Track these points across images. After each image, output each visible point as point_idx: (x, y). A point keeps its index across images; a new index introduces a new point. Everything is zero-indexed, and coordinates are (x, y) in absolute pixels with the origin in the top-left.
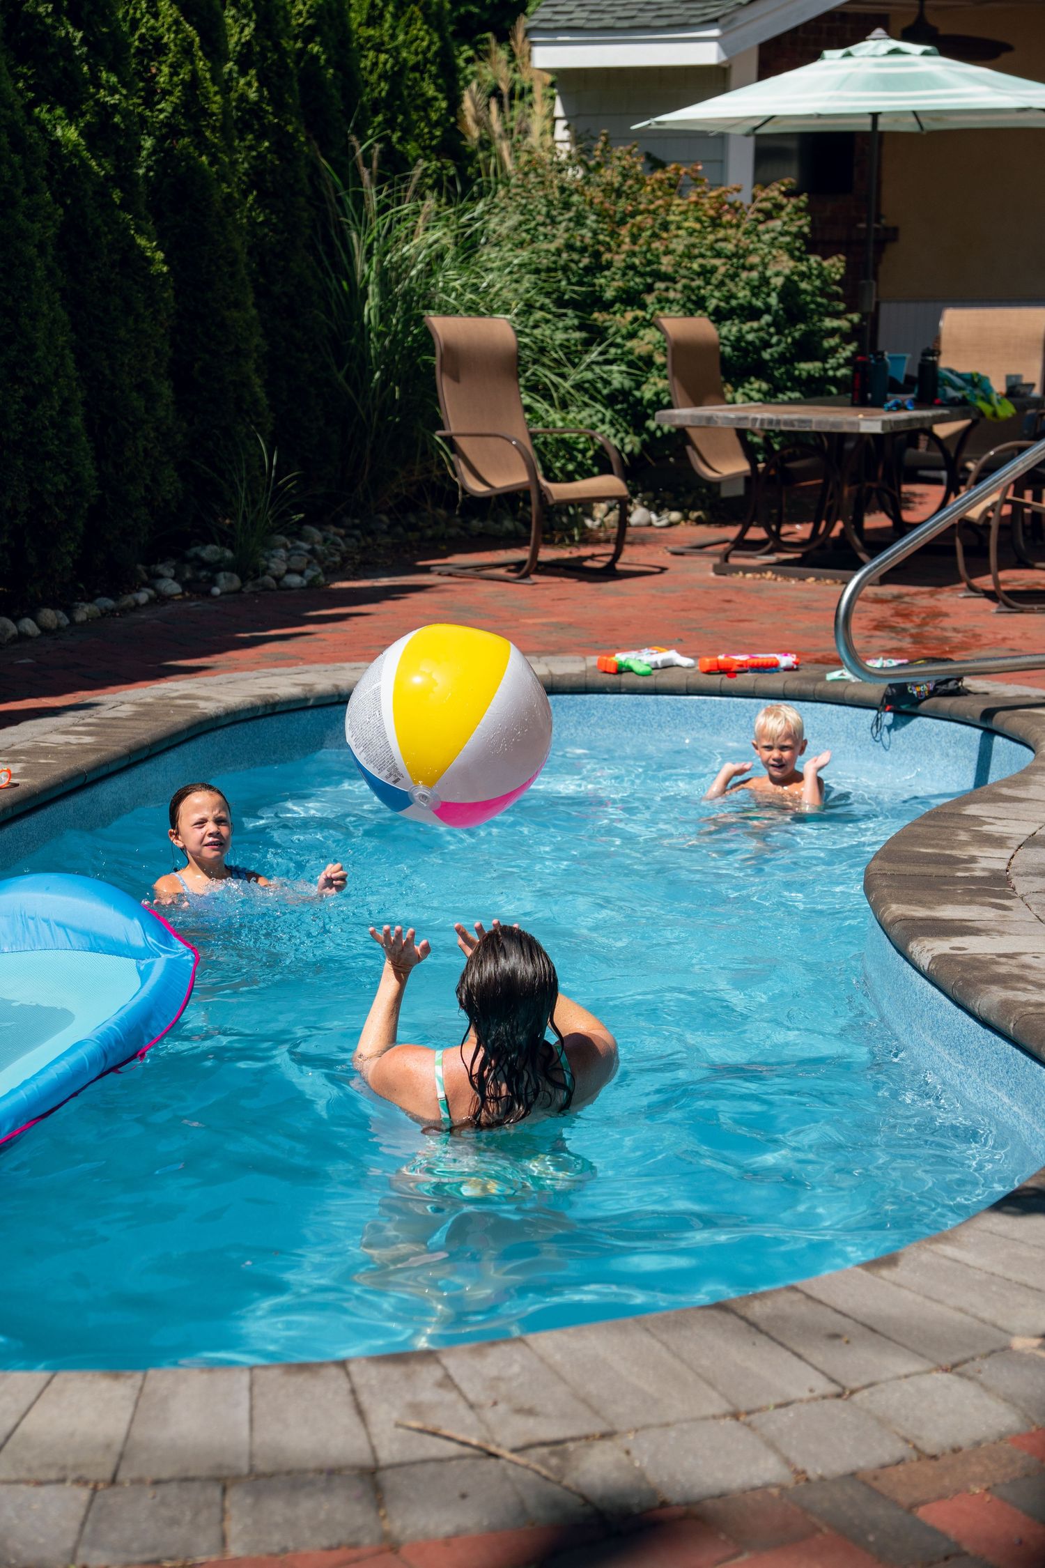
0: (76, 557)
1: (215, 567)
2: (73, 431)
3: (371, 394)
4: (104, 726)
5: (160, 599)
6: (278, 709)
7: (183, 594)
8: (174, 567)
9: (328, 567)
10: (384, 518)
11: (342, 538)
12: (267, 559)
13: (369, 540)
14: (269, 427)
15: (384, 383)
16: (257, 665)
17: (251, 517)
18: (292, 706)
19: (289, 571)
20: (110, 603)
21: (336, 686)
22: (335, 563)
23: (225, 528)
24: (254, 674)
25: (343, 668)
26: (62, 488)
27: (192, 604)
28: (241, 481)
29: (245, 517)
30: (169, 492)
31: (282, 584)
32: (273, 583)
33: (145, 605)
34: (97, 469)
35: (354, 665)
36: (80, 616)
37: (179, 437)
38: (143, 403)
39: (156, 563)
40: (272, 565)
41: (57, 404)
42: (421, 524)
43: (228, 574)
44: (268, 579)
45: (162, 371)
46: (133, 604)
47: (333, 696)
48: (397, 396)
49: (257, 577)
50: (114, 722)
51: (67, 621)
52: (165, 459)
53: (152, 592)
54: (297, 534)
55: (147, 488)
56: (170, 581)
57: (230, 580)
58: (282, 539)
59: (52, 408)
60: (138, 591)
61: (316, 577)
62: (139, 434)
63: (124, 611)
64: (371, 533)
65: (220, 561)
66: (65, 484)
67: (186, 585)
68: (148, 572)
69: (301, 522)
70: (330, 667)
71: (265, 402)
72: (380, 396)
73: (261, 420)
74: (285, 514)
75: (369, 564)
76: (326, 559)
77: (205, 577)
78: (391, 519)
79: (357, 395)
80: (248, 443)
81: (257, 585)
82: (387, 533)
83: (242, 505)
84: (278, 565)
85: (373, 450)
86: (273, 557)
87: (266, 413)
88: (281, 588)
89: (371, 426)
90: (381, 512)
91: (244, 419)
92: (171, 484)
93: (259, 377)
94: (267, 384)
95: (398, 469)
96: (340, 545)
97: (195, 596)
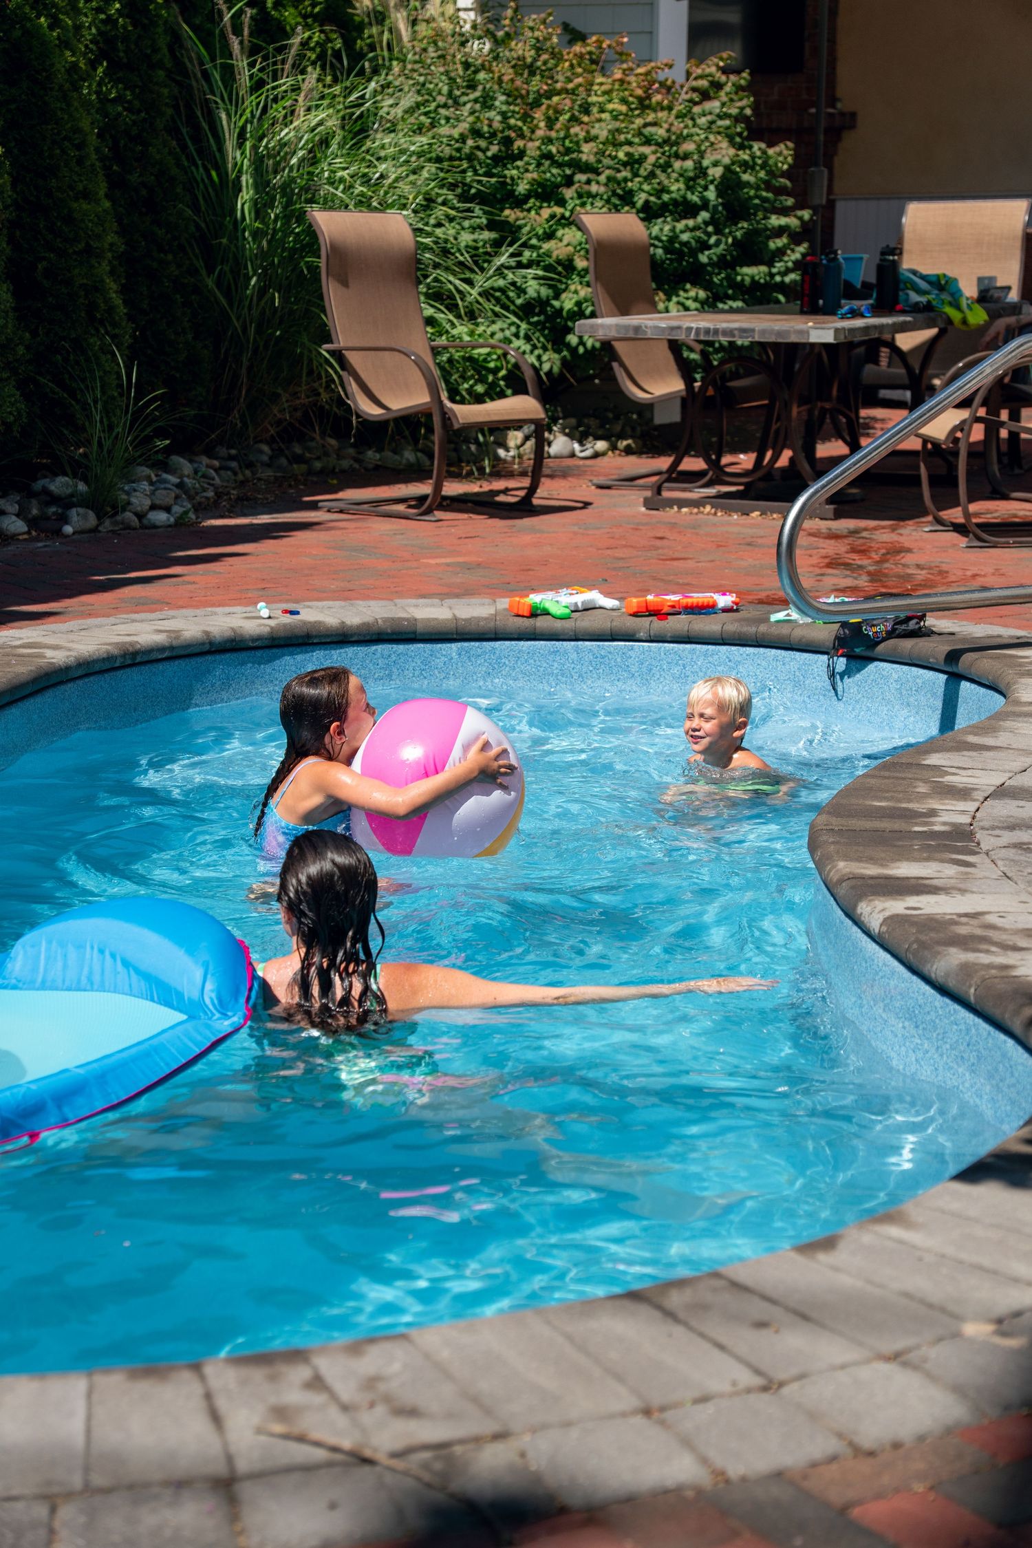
1: (66, 502)
3: (247, 303)
5: (2, 538)
6: (138, 660)
7: (29, 533)
8: (19, 503)
9: (200, 503)
10: (265, 448)
11: (215, 470)
12: (128, 493)
13: (248, 472)
14: (127, 340)
15: (262, 291)
16: (116, 610)
17: (107, 444)
18: (155, 656)
19: (153, 507)
21: (207, 633)
22: (207, 498)
23: (77, 457)
24: (112, 620)
25: (216, 614)
27: (40, 544)
28: (95, 402)
29: (100, 444)
30: (10, 413)
31: (145, 521)
32: (135, 521)
35: (228, 609)
37: (21, 350)
40: (133, 500)
42: (308, 455)
43: (81, 510)
44: (129, 516)
47: (203, 644)
48: (277, 303)
49: (116, 514)
54: (164, 466)
56: (14, 518)
57: (85, 517)
58: (146, 471)
61: (186, 513)
64: (250, 465)
65: (72, 495)
67: (32, 523)
69: (168, 451)
70: (198, 612)
71: (122, 310)
72: (258, 305)
73: (117, 331)
74: (148, 440)
75: (248, 499)
76: (197, 494)
77: (54, 513)
78: (272, 450)
79: (231, 305)
80: (103, 358)
81: (116, 523)
82: (269, 465)
83: (97, 431)
84: (140, 501)
85: (250, 369)
86: (135, 490)
87: (124, 324)
88: (143, 527)
89: (248, 341)
90: (261, 441)
91: (97, 330)
92: (12, 405)
93: (115, 281)
94: (124, 290)
95: (280, 391)
96: (213, 479)
97: (42, 535)
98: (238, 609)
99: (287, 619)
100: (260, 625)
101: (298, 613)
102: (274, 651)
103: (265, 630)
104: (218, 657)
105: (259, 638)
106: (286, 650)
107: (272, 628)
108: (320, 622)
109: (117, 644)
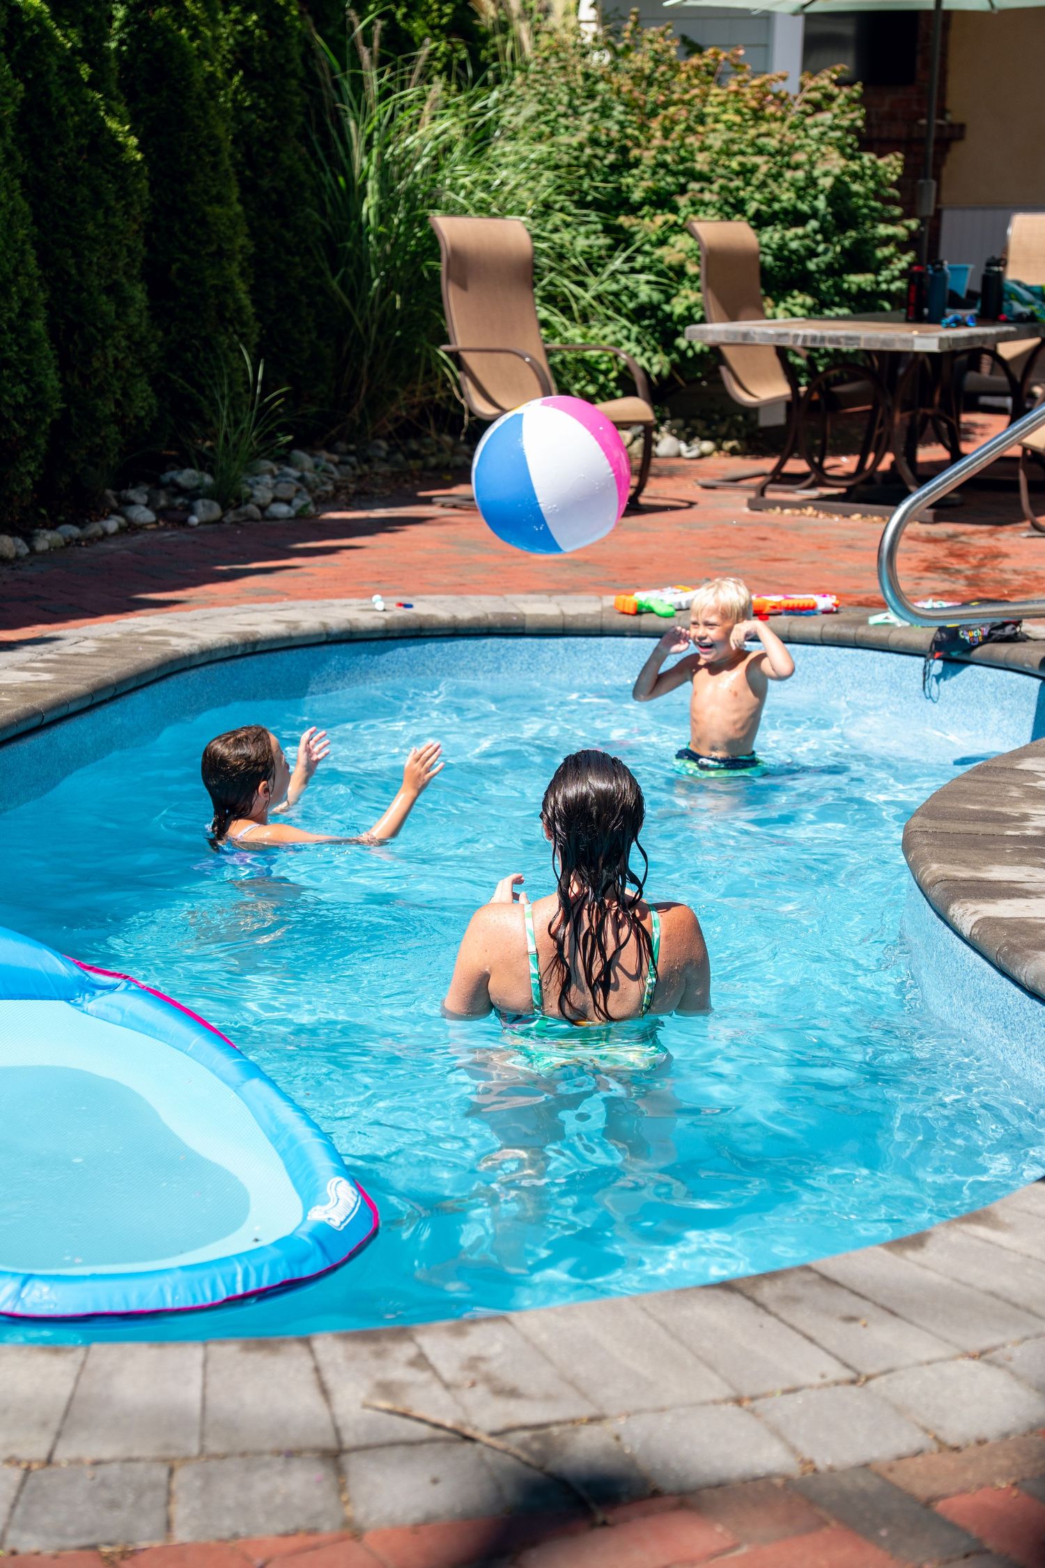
0: (37, 478)
1: (192, 494)
2: (35, 336)
3: (369, 304)
4: (65, 662)
5: (131, 528)
6: (258, 648)
7: (156, 522)
8: (148, 493)
9: (319, 497)
10: (383, 444)
11: (336, 465)
12: (251, 486)
13: (366, 467)
14: (255, 339)
15: (384, 293)
16: (237, 600)
17: (233, 438)
18: (275, 646)
19: (275, 500)
20: (74, 531)
21: (324, 624)
22: (327, 492)
23: (204, 450)
24: (233, 609)
25: (332, 605)
26: (21, 400)
27: (167, 534)
28: (223, 398)
29: (226, 439)
30: (142, 408)
31: (267, 514)
32: (257, 513)
33: (114, 534)
34: (61, 380)
35: (344, 601)
36: (42, 545)
37: (154, 348)
38: (113, 307)
39: (126, 488)
40: (257, 493)
41: (16, 306)
42: (423, 451)
43: (207, 502)
44: (252, 508)
45: (135, 272)
46: (101, 533)
47: (320, 635)
48: (398, 305)
49: (240, 506)
50: (76, 659)
51: (27, 550)
52: (138, 371)
53: (122, 520)
54: (285, 460)
55: (118, 404)
56: (143, 508)
57: (210, 508)
58: (267, 464)
59: (11, 310)
60: (106, 519)
61: (306, 506)
62: (109, 342)
63: (91, 540)
64: (368, 460)
65: (198, 487)
66: (25, 396)
67: (160, 513)
68: (118, 498)
69: (290, 446)
70: (317, 603)
71: (250, 310)
72: (380, 305)
73: (245, 330)
74: (271, 435)
75: (365, 493)
76: (317, 487)
77: (181, 504)
78: (390, 445)
79: (354, 306)
80: (231, 355)
81: (240, 515)
82: (386, 461)
83: (223, 425)
84: (263, 493)
85: (371, 367)
86: (258, 483)
87: (252, 322)
88: (265, 519)
89: (369, 340)
90: (379, 437)
91: (226, 329)
92: (145, 400)
93: (244, 282)
94: (253, 290)
95: (398, 389)
96: (332, 473)
97: (170, 525)
98: (354, 601)
99: (402, 612)
100: (375, 618)
101: (410, 606)
102: (388, 642)
103: (379, 623)
104: (334, 647)
105: (374, 631)
106: (399, 642)
107: (386, 620)
108: (432, 616)
109: (238, 633)
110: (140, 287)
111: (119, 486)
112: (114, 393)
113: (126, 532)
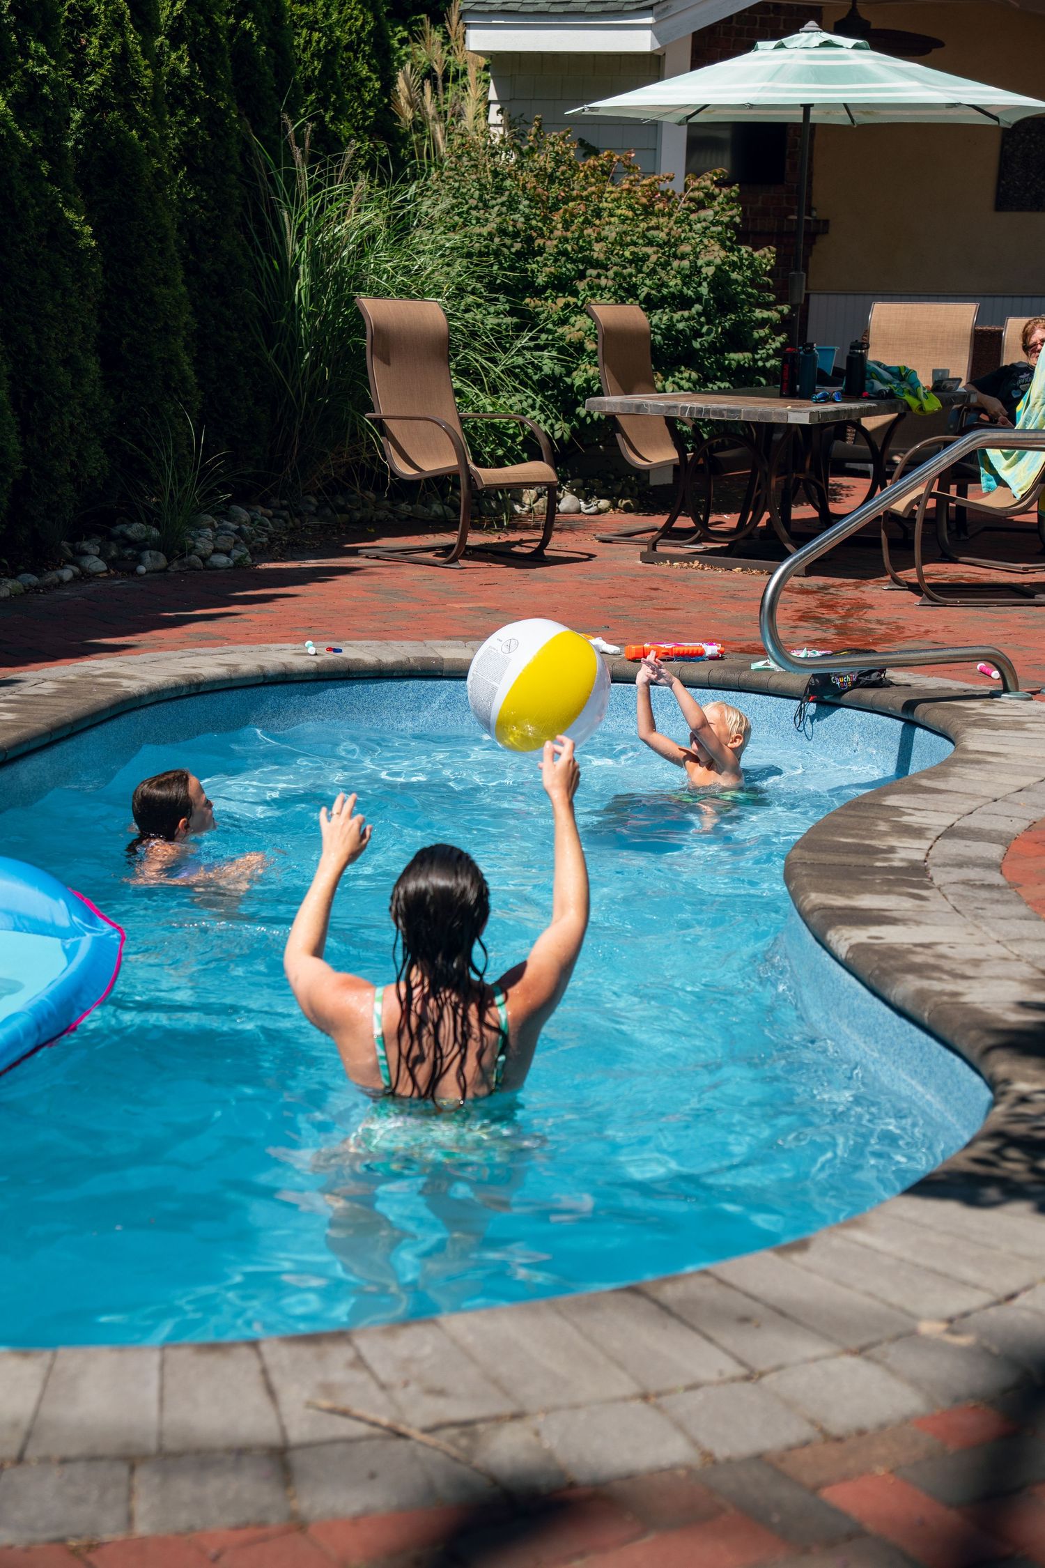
1: (141, 545)
3: (301, 375)
4: (25, 702)
5: (85, 576)
6: (202, 689)
7: (108, 571)
8: (99, 545)
9: (255, 547)
10: (313, 500)
11: (269, 518)
12: (194, 539)
13: (297, 521)
14: (197, 405)
15: (314, 365)
16: (181, 644)
17: (178, 495)
18: (216, 687)
19: (215, 551)
20: (33, 579)
21: (261, 667)
22: (262, 544)
23: (152, 507)
24: (179, 653)
25: (269, 649)
27: (117, 582)
28: (168, 459)
29: (171, 496)
30: (95, 468)
31: (208, 563)
32: (199, 562)
33: (69, 582)
34: (23, 444)
35: (279, 646)
36: (3, 592)
37: (106, 414)
38: (70, 378)
39: (80, 540)
40: (198, 544)
42: (349, 506)
43: (154, 553)
44: (194, 558)
45: (89, 346)
46: (57, 580)
47: (258, 677)
48: (327, 377)
49: (184, 556)
50: (36, 699)
52: (91, 436)
53: (76, 569)
54: (224, 514)
55: (73, 465)
56: (96, 558)
57: (156, 559)
58: (209, 518)
60: (62, 568)
61: (243, 557)
62: (65, 409)
63: (48, 587)
64: (299, 514)
65: (146, 540)
67: (111, 563)
68: (73, 549)
69: (228, 502)
70: (254, 647)
71: (194, 380)
72: (310, 377)
73: (188, 398)
74: (213, 493)
75: (297, 545)
76: (253, 539)
77: (130, 555)
78: (319, 501)
79: (287, 376)
80: (176, 421)
81: (183, 564)
82: (315, 515)
83: (169, 484)
84: (204, 545)
85: (302, 430)
86: (200, 536)
87: (194, 392)
88: (207, 568)
89: (301, 407)
90: (309, 494)
91: (172, 397)
92: (97, 461)
93: (188, 354)
94: (196, 362)
95: (327, 451)
96: (267, 526)
97: (120, 574)
98: (289, 646)
99: (331, 656)
100: (308, 661)
101: (340, 651)
102: (319, 684)
103: (311, 666)
104: (270, 688)
105: (307, 673)
106: (329, 683)
107: (317, 664)
108: (360, 660)
109: (184, 675)
110: (94, 359)
111: (74, 538)
112: (70, 455)
113: (82, 581)
